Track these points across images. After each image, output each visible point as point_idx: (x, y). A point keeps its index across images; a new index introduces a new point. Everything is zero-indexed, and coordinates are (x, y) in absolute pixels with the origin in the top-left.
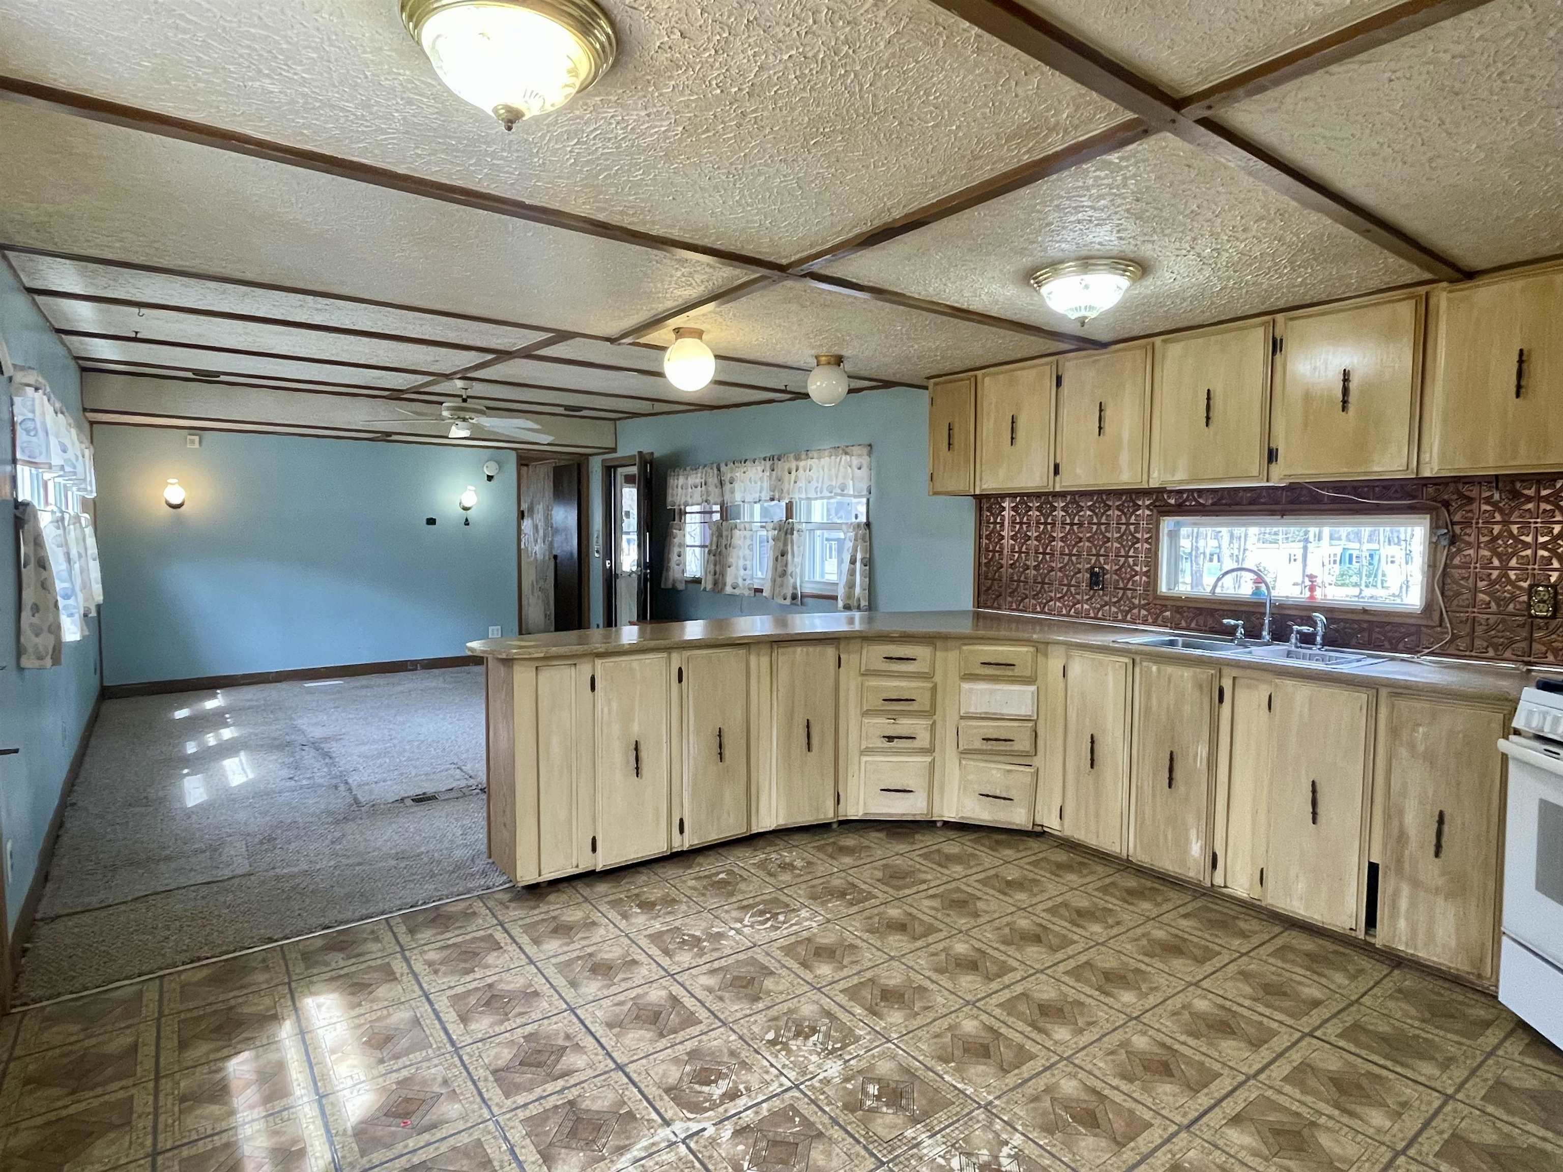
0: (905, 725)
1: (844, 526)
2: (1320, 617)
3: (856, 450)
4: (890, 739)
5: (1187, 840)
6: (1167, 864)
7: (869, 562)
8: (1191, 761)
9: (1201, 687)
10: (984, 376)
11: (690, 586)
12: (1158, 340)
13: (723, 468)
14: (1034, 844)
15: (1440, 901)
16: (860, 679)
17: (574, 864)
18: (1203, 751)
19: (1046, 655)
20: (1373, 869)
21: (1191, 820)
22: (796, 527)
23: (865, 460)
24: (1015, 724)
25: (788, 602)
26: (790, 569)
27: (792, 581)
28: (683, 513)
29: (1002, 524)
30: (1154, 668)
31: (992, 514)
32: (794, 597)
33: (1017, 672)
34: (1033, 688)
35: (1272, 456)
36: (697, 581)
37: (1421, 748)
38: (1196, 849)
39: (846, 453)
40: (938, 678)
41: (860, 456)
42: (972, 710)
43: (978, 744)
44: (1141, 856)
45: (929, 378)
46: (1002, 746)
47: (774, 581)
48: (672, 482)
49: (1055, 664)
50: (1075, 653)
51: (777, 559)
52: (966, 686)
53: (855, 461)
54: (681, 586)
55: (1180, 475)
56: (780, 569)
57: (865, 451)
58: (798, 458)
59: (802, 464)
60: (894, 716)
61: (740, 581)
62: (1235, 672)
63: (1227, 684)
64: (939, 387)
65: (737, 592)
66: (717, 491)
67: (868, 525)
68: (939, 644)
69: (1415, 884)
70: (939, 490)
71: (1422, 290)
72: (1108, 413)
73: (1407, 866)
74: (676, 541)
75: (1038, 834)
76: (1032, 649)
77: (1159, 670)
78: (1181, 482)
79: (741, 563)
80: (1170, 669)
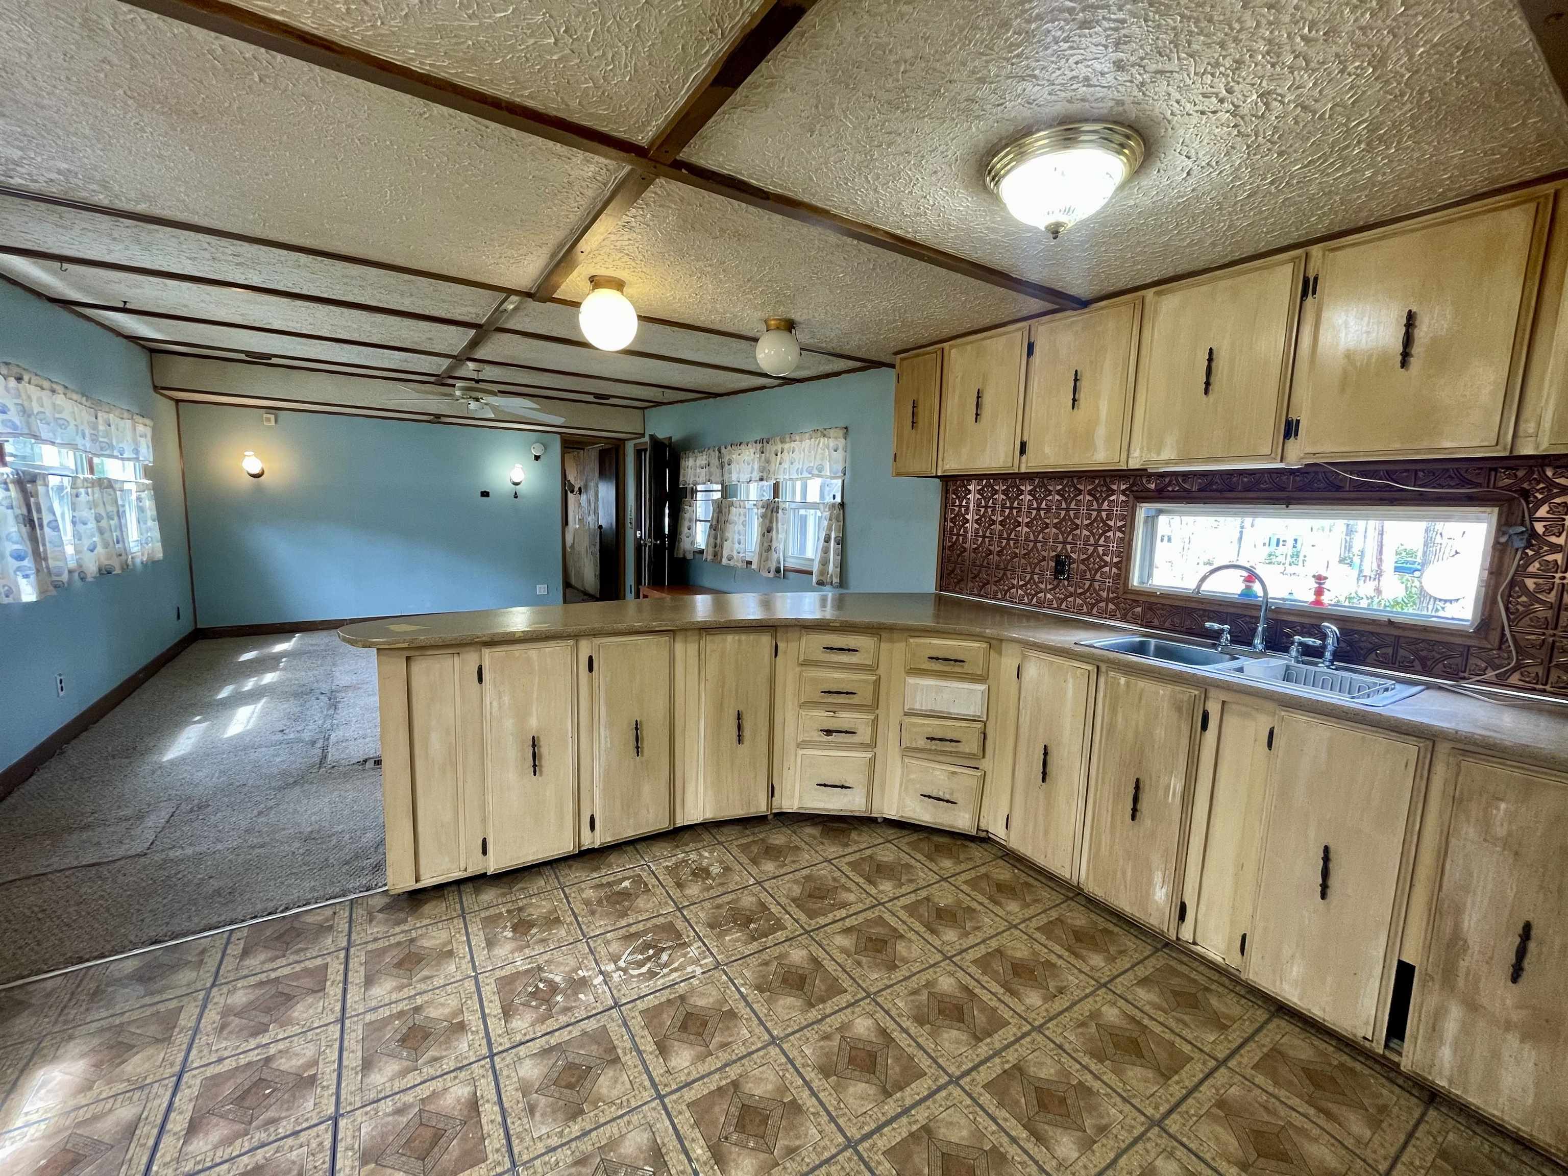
0: (846, 719)
1: (821, 507)
2: (1331, 628)
3: (832, 432)
4: (829, 732)
5: (1150, 883)
6: (1125, 903)
7: (842, 542)
8: (1161, 793)
9: (1179, 709)
10: (951, 347)
11: (697, 556)
12: (1149, 293)
13: (723, 450)
14: (976, 852)
15: (1512, 1040)
16: (798, 669)
17: (463, 867)
18: (1177, 784)
19: (1000, 653)
20: (1405, 973)
21: (1156, 859)
22: (781, 505)
23: (841, 442)
24: (964, 724)
25: (771, 575)
26: (774, 545)
27: (775, 556)
28: (694, 492)
29: (967, 508)
30: (1123, 681)
31: (958, 497)
32: (778, 571)
33: (967, 668)
34: (982, 687)
35: (1291, 429)
36: (701, 552)
37: (1501, 831)
38: (1160, 894)
39: (824, 436)
40: (882, 671)
41: (836, 438)
42: (917, 706)
43: (921, 743)
44: (1093, 888)
45: (897, 353)
46: (948, 747)
47: (761, 555)
48: (683, 463)
49: (1008, 661)
50: (1032, 653)
51: (764, 535)
52: (911, 680)
53: (832, 443)
54: (690, 556)
55: (1167, 454)
56: (766, 544)
57: (841, 433)
58: (783, 441)
59: (786, 446)
60: (834, 709)
61: (735, 554)
62: (1224, 696)
63: (1214, 708)
64: (905, 363)
65: (732, 563)
66: (718, 471)
67: (842, 505)
68: (884, 635)
69: (1472, 1006)
70: (902, 470)
71: (1549, 188)
72: (1084, 384)
73: (1461, 982)
74: (687, 516)
75: (983, 839)
76: (984, 645)
77: (1128, 684)
78: (1168, 462)
79: (736, 537)
80: (1142, 684)
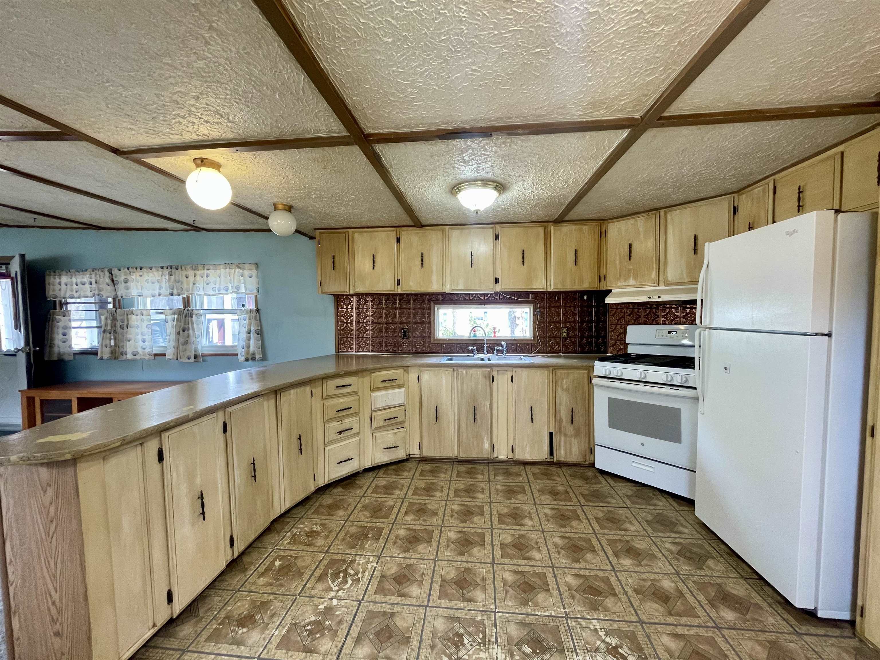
0: (348, 422)
1: (238, 311)
2: (503, 343)
3: (247, 266)
4: (340, 433)
5: (483, 443)
6: (474, 455)
7: (260, 332)
8: (483, 409)
9: (485, 377)
10: (355, 232)
12: (447, 228)
13: (115, 272)
14: (409, 465)
15: (573, 439)
16: (322, 402)
17: (151, 624)
18: (487, 404)
19: (408, 373)
20: (551, 434)
21: (484, 433)
22: (195, 312)
23: (254, 273)
24: (398, 409)
25: (192, 360)
26: (192, 339)
27: (194, 346)
28: (63, 304)
29: (351, 310)
30: (464, 372)
31: (345, 304)
32: (196, 357)
33: (397, 382)
34: (403, 390)
35: (497, 281)
37: (565, 387)
38: (487, 445)
39: (239, 268)
40: (360, 393)
41: (251, 270)
42: (378, 406)
43: (382, 423)
44: (463, 455)
45: (316, 229)
46: (393, 421)
47: (177, 348)
49: (413, 376)
50: (423, 370)
51: (179, 333)
52: (374, 394)
53: (247, 272)
54: (67, 358)
55: (461, 287)
56: (182, 340)
57: (254, 267)
58: (195, 268)
59: (198, 272)
60: (340, 419)
61: (140, 350)
62: (497, 369)
63: (495, 374)
64: (324, 235)
65: (138, 357)
66: (110, 288)
67: (258, 310)
68: (360, 374)
69: (566, 435)
70: (326, 291)
71: (545, 224)
72: (425, 258)
73: (563, 430)
74: (61, 324)
75: (409, 459)
76: (402, 370)
77: (466, 372)
78: (461, 290)
79: (140, 337)
80: (471, 371)
